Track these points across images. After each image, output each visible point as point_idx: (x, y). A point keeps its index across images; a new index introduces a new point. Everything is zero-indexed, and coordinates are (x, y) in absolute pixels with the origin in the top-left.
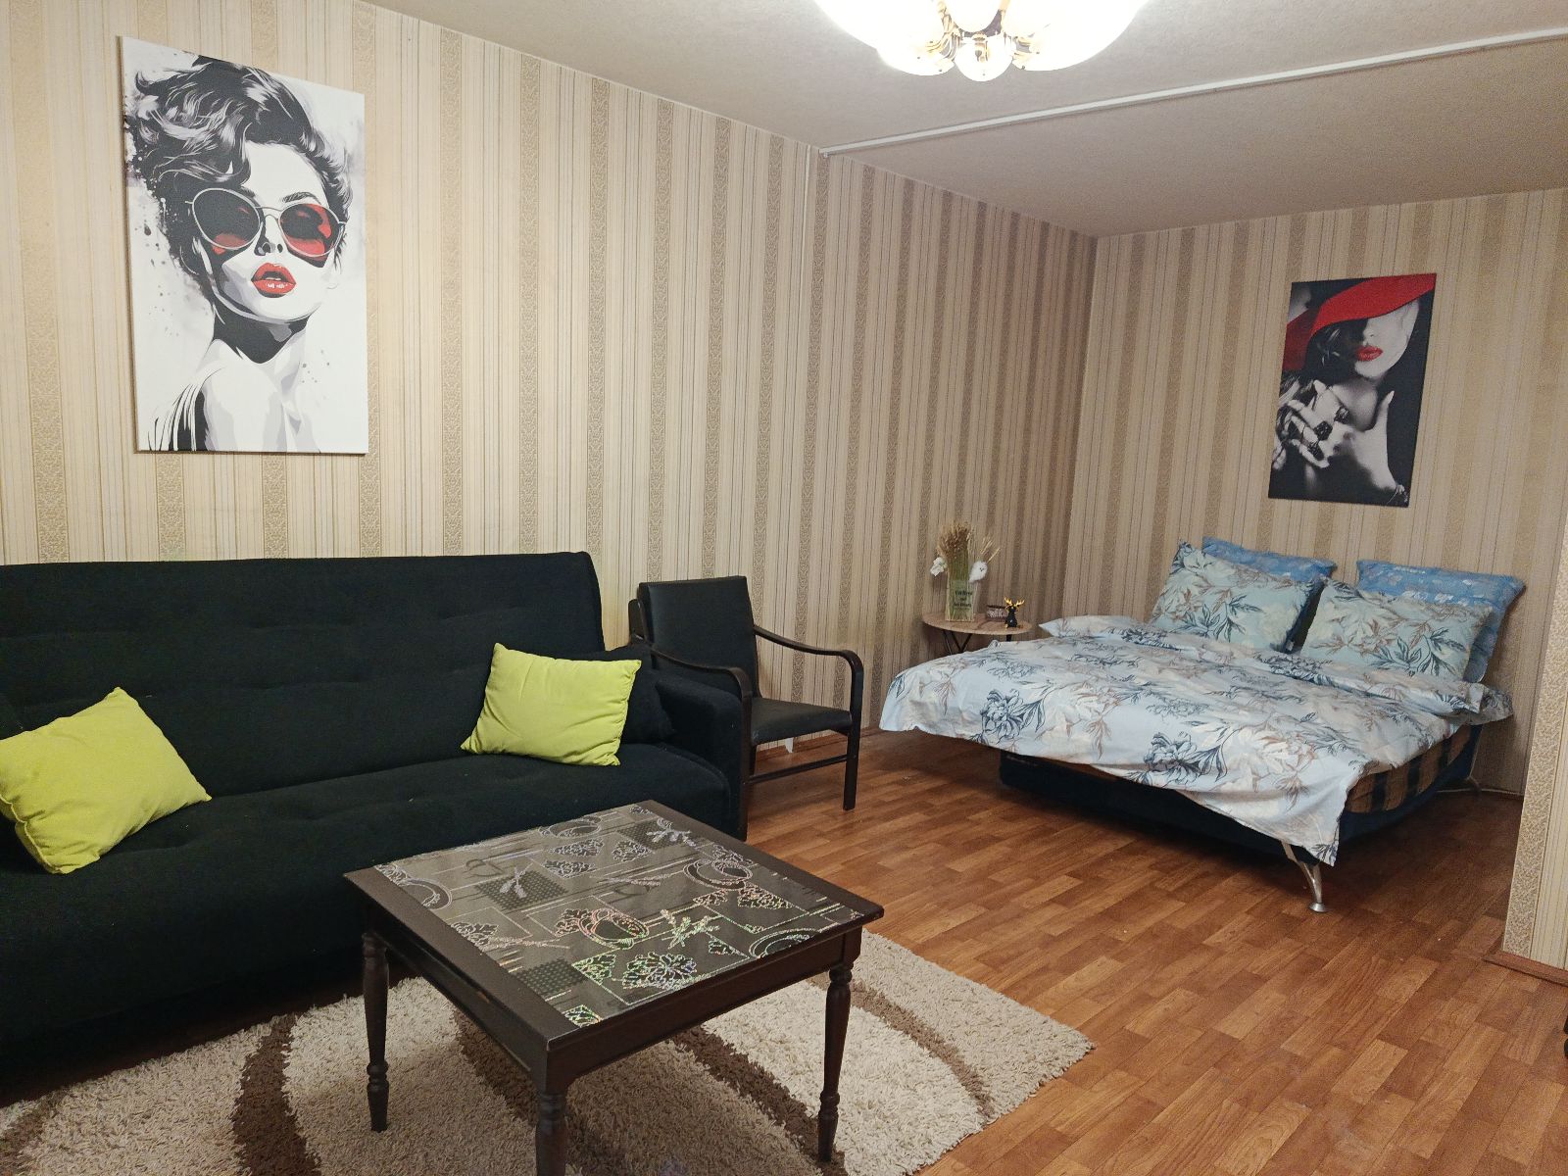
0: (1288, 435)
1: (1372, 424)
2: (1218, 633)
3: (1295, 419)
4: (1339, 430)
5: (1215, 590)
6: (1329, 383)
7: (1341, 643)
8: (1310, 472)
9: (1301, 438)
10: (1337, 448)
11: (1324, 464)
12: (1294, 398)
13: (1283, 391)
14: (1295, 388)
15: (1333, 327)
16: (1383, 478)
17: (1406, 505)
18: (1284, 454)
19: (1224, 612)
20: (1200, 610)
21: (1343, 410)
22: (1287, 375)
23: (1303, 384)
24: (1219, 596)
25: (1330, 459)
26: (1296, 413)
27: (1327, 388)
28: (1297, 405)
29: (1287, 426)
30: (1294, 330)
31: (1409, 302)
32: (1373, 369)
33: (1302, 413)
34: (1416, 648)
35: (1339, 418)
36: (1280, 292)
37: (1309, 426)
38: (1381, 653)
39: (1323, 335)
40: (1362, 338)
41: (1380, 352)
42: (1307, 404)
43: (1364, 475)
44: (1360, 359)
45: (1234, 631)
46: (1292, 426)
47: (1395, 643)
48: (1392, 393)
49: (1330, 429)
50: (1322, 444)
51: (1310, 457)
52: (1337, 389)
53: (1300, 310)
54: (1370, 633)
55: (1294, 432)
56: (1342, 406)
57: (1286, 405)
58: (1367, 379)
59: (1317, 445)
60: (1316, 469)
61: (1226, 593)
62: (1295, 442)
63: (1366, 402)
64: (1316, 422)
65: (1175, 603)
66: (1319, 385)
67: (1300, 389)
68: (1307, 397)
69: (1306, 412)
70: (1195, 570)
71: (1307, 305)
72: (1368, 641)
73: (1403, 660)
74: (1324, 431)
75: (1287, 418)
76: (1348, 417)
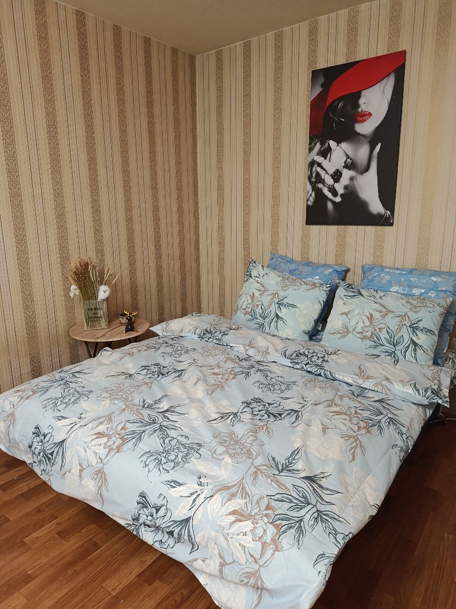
0: (315, 180)
1: (367, 169)
2: (270, 324)
3: (319, 169)
4: (347, 174)
5: (269, 293)
6: (339, 142)
7: (348, 332)
8: (330, 206)
9: (323, 182)
10: (346, 187)
11: (338, 199)
12: (318, 154)
13: (311, 150)
14: (318, 147)
15: (340, 99)
16: (376, 206)
17: (392, 224)
18: (313, 195)
19: (273, 308)
20: (260, 307)
21: (349, 160)
22: (313, 138)
23: (322, 144)
24: (270, 297)
25: (342, 196)
26: (319, 165)
27: (338, 145)
28: (320, 159)
29: (314, 175)
30: (315, 105)
31: (388, 75)
32: (366, 128)
33: (323, 165)
34: (400, 334)
35: (346, 166)
36: (305, 78)
37: (328, 174)
38: (375, 338)
39: (333, 106)
40: (358, 106)
41: (370, 114)
42: (326, 159)
43: (364, 205)
44: (357, 122)
45: (280, 322)
46: (318, 174)
47: (384, 331)
48: (380, 144)
49: (341, 174)
50: (337, 186)
51: (329, 195)
52: (344, 145)
53: (318, 90)
54: (367, 323)
55: (319, 179)
56: (348, 157)
57: (313, 160)
58: (363, 136)
59: (334, 187)
60: (333, 203)
61: (274, 295)
62: (320, 186)
63: (362, 153)
64: (331, 171)
65: (246, 303)
66: (332, 144)
67: (321, 148)
68: (326, 152)
69: (325, 163)
70: (257, 279)
71: (322, 86)
72: (366, 329)
73: (391, 344)
74: (337, 176)
75: (314, 169)
76: (351, 165)
